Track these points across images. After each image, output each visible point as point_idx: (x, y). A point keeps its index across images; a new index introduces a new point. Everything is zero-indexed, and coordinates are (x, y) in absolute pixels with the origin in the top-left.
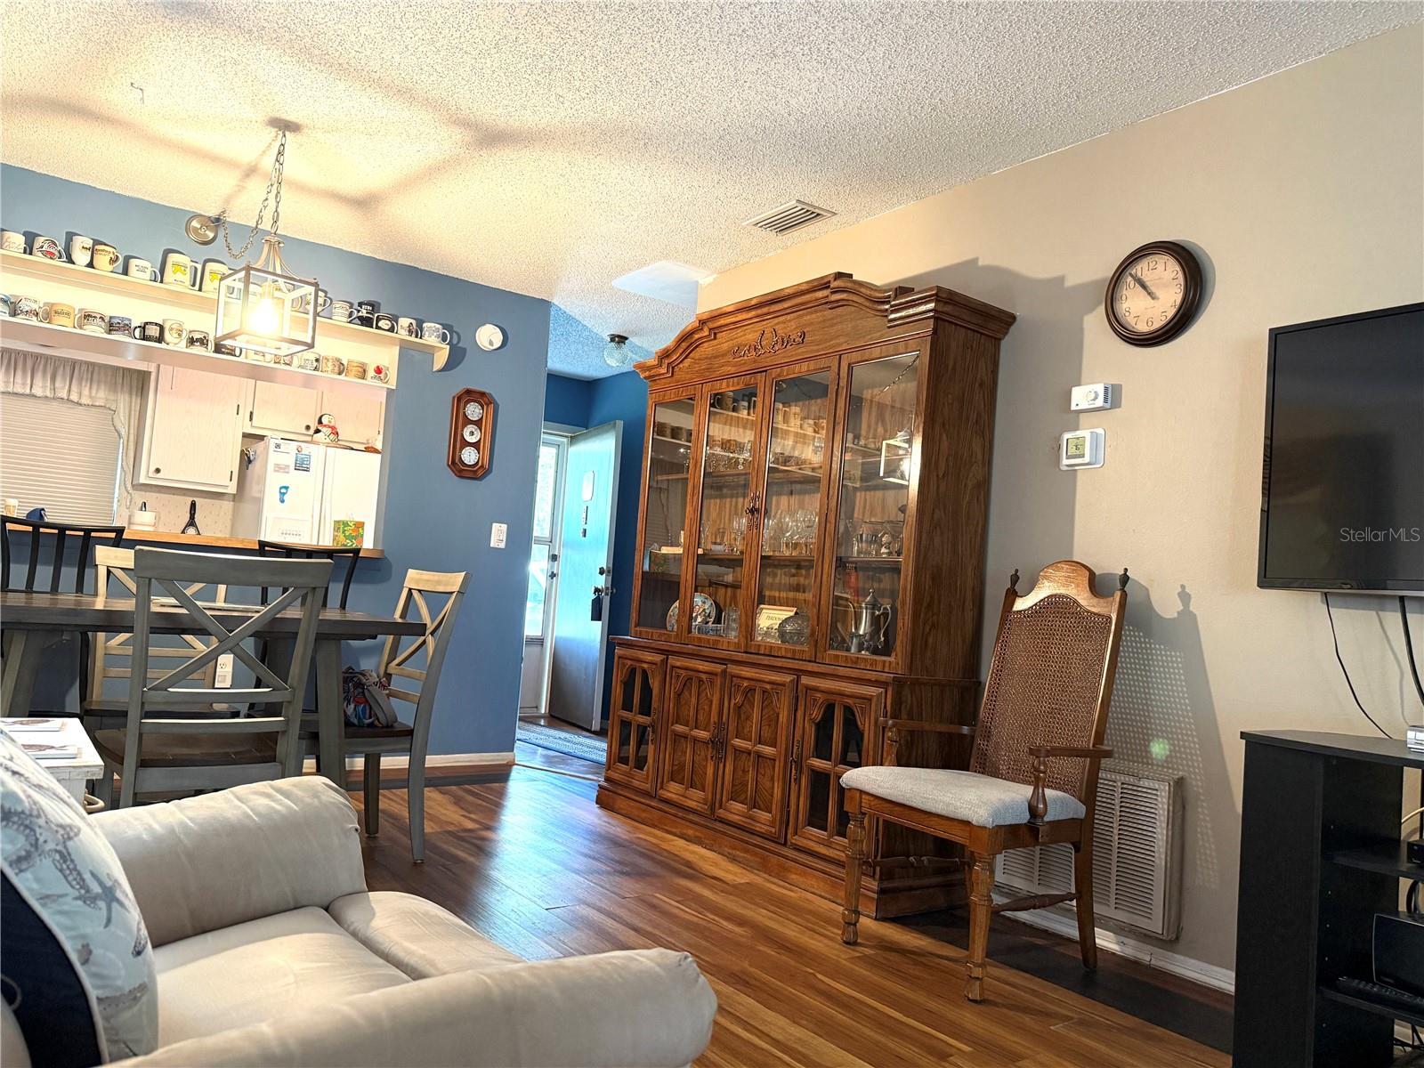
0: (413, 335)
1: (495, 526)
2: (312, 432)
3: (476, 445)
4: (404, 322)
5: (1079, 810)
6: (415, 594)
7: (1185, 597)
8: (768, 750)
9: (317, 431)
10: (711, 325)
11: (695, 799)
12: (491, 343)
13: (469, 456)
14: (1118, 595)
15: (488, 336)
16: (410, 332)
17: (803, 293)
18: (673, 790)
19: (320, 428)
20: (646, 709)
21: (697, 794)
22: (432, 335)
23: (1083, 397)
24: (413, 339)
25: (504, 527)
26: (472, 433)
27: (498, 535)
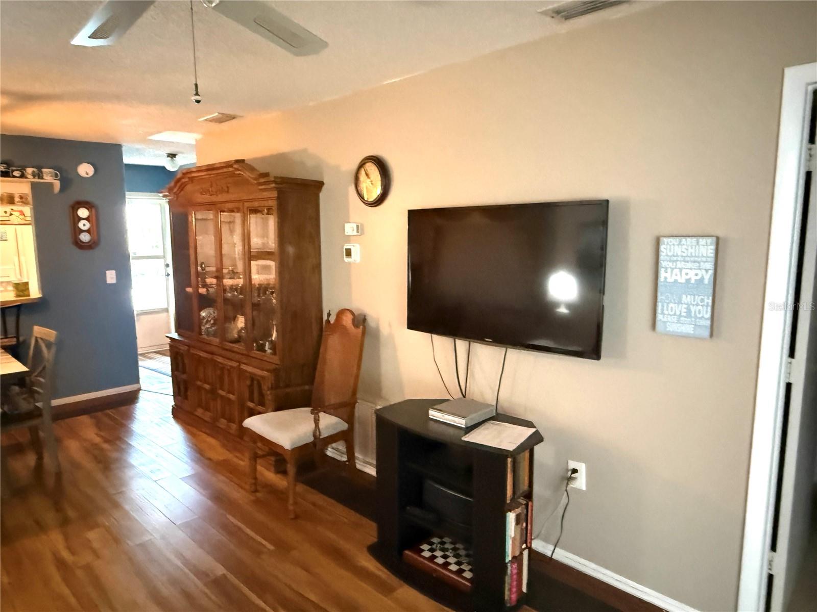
0: (37, 177)
1: (108, 272)
2: (8, 214)
3: (88, 231)
4: (29, 171)
5: (344, 426)
6: (40, 340)
7: (390, 325)
8: (231, 396)
9: (11, 214)
10: (189, 176)
11: (207, 416)
12: (87, 174)
13: (85, 238)
14: (362, 327)
15: (85, 170)
16: (34, 176)
17: (222, 168)
18: (199, 412)
19: (12, 213)
20: (184, 372)
21: (208, 414)
22: (48, 176)
23: (350, 229)
24: (36, 180)
25: (113, 272)
26: (84, 225)
27: (111, 277)
